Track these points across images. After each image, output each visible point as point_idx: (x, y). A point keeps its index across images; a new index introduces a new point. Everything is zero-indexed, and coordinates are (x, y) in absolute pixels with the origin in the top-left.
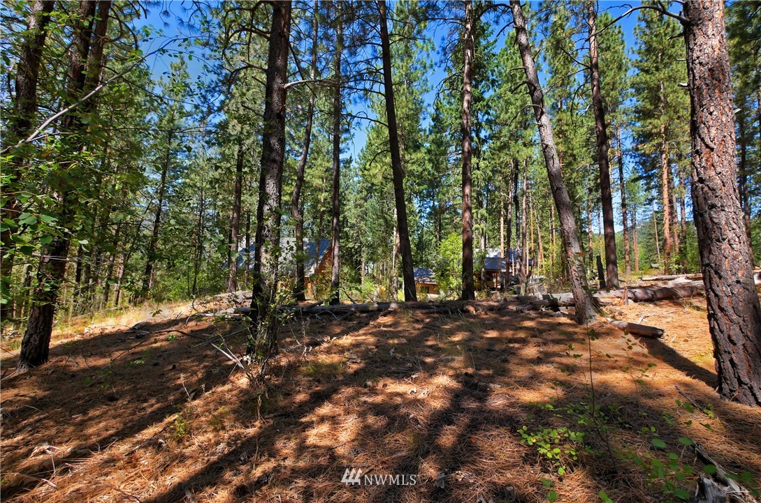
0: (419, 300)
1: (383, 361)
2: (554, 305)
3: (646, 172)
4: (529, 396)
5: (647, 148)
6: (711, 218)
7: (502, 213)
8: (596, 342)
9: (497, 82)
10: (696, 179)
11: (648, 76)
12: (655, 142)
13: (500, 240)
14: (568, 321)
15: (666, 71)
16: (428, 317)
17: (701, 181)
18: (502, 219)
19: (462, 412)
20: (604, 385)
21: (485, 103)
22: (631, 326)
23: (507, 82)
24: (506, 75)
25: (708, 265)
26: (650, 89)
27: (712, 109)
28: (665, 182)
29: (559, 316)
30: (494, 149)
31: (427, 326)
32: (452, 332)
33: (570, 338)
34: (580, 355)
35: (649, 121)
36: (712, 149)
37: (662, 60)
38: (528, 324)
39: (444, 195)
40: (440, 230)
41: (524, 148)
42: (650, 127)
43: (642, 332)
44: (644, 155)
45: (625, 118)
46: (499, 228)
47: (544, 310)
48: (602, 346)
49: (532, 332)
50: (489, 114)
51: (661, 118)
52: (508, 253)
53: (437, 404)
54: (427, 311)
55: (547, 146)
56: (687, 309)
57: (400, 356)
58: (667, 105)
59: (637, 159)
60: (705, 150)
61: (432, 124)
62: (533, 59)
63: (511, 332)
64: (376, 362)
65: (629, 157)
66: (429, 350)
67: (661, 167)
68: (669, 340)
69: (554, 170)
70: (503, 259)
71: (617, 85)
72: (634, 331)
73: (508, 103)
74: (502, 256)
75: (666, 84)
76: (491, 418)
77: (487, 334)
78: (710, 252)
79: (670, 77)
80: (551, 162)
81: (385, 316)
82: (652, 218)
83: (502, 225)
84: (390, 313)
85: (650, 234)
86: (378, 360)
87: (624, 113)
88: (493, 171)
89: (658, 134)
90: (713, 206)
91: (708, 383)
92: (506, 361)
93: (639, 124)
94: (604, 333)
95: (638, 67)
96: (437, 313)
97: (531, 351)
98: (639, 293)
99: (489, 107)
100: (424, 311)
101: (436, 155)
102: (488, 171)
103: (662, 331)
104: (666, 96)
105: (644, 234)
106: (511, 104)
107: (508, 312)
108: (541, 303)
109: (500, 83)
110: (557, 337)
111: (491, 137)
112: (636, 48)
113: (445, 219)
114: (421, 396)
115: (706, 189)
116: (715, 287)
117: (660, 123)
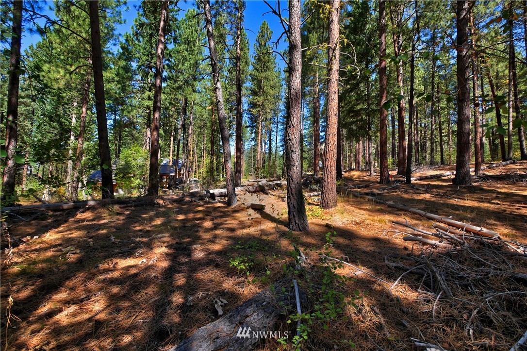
0: (116, 197)
1: (103, 248)
2: (213, 196)
3: (252, 124)
4: (217, 247)
5: (254, 111)
6: (292, 156)
7: (173, 134)
8: (238, 215)
9: (178, 40)
10: (288, 138)
11: (258, 73)
12: (258, 109)
13: (169, 152)
14: (223, 205)
15: (265, 73)
16: (127, 210)
17: (290, 139)
18: (172, 138)
19: (183, 265)
20: (248, 234)
21: (168, 52)
22: (252, 205)
23: (185, 43)
24: (184, 38)
25: (289, 176)
26: (258, 81)
27: (295, 110)
28: (260, 131)
29: (217, 203)
30: (173, 88)
31: (129, 217)
32: (151, 219)
33: (225, 215)
34: (232, 223)
35: (256, 97)
36: (294, 127)
37: (264, 67)
38: (200, 208)
39: (129, 112)
40: (120, 140)
41: (193, 93)
42: (256, 101)
43: (257, 207)
44: (252, 114)
45: (246, 92)
46: (170, 144)
47: (207, 200)
48: (242, 216)
49: (206, 213)
50: (169, 61)
51: (261, 97)
52: (175, 162)
53: (164, 264)
54: (125, 205)
55: (219, 101)
56: (269, 196)
57: (118, 241)
58: (264, 92)
59: (249, 116)
60: (292, 127)
61: (121, 51)
62: (215, 44)
63: (193, 214)
64: (97, 249)
65: (245, 114)
66: (140, 233)
67: (259, 123)
68: (268, 210)
69: (222, 117)
70: (172, 166)
71: (244, 72)
72: (254, 207)
73: (185, 58)
74: (171, 164)
75: (264, 80)
76: (202, 263)
77: (179, 217)
78: (290, 171)
79: (266, 77)
80: (221, 112)
81: (83, 212)
82: (251, 148)
83: (172, 143)
84: (88, 209)
85: (250, 157)
86: (99, 247)
87: (246, 89)
88: (170, 103)
89: (259, 105)
90: (292, 151)
91: (285, 226)
92: (198, 231)
93: (251, 97)
94: (241, 210)
95: (254, 66)
96: (135, 206)
97: (208, 224)
98: (251, 188)
99: (171, 57)
100: (122, 206)
101: (123, 78)
102: (167, 103)
103: (265, 206)
104: (264, 87)
105: (247, 156)
106: (186, 60)
107: (186, 202)
108: (205, 196)
109: (179, 41)
110: (219, 214)
111: (170, 78)
112: (254, 55)
113: (125, 131)
114: (151, 262)
115: (291, 143)
116: (291, 185)
117: (260, 99)
